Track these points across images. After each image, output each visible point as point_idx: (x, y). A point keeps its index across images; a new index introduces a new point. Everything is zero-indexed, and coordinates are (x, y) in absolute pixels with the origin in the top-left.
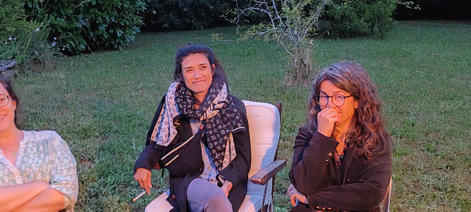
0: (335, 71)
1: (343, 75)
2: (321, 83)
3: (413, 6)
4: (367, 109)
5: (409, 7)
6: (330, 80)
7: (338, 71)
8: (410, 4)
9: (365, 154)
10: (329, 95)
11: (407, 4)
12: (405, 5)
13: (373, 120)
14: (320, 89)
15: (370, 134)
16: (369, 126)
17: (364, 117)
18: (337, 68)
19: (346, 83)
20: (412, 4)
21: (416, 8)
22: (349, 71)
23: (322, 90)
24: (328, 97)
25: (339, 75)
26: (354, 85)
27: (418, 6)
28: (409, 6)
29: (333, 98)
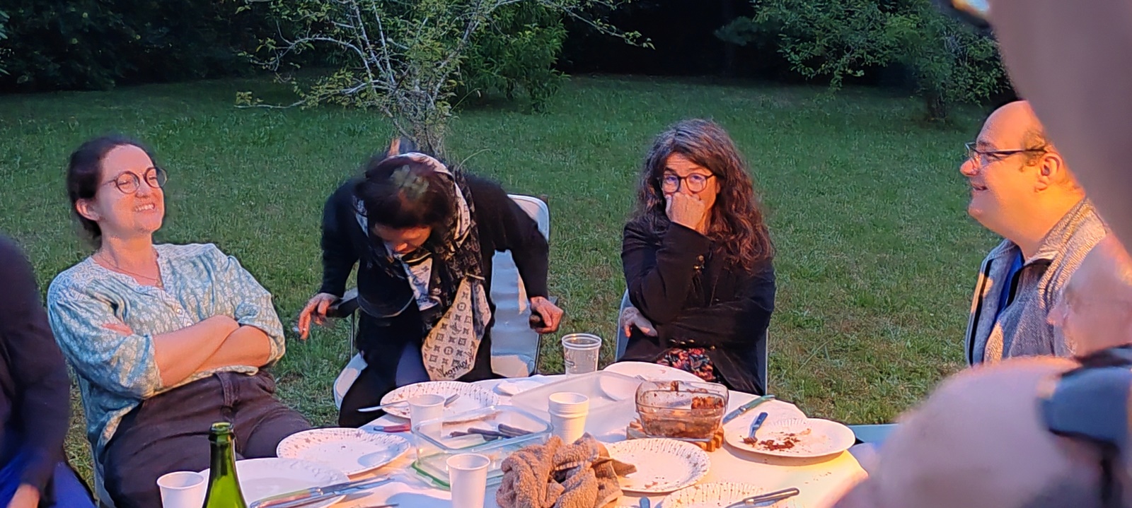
0: (687, 137)
1: (701, 144)
2: (666, 159)
3: (640, 40)
4: (738, 193)
5: (631, 43)
6: (683, 153)
7: (692, 138)
8: (634, 37)
9: (743, 261)
10: (681, 176)
11: (628, 37)
12: (623, 39)
13: (748, 211)
14: (666, 164)
15: (746, 231)
16: (743, 219)
17: (734, 207)
18: (689, 133)
19: (705, 155)
20: (637, 36)
21: (645, 45)
22: (708, 136)
23: (669, 166)
24: (680, 178)
25: (695, 144)
26: (717, 156)
27: (649, 42)
28: (632, 40)
29: (688, 180)
